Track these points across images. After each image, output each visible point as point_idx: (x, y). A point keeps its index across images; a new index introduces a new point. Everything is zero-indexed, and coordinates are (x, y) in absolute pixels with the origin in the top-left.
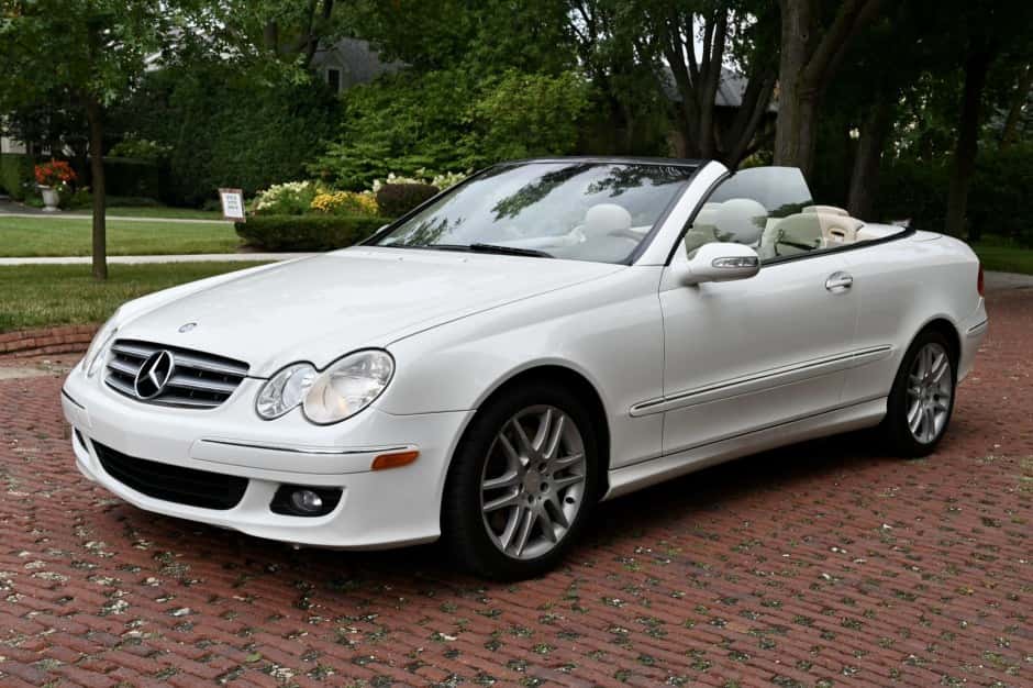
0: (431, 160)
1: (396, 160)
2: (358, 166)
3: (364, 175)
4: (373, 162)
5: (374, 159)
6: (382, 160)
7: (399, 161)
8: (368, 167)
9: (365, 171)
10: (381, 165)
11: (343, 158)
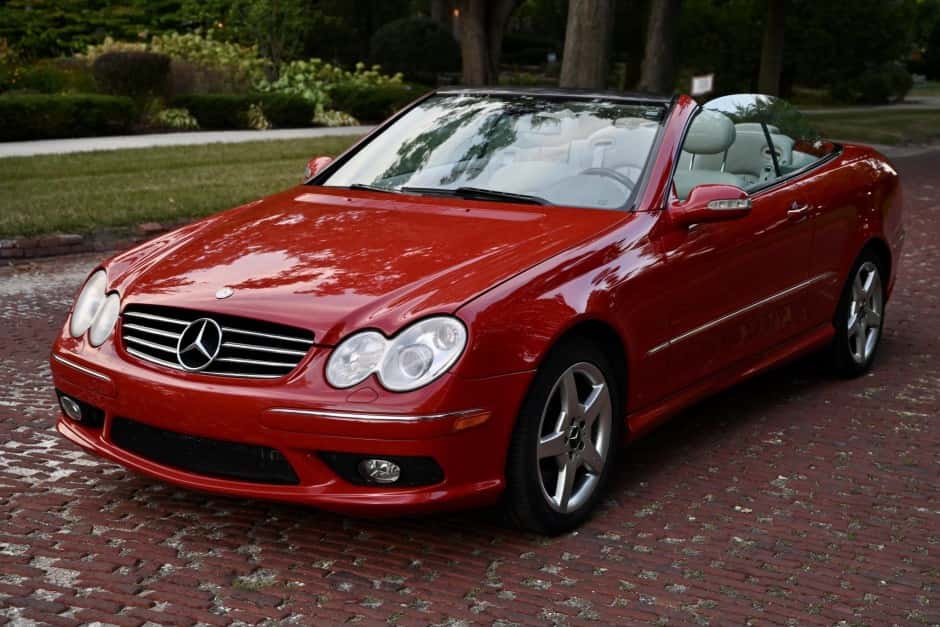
0: (142, 12)
1: (95, 13)
2: (49, 21)
3: (57, 31)
4: (68, 16)
5: (67, 11)
6: (79, 12)
7: (101, 13)
8: (61, 22)
9: (57, 27)
10: (79, 19)
11: (28, 9)
